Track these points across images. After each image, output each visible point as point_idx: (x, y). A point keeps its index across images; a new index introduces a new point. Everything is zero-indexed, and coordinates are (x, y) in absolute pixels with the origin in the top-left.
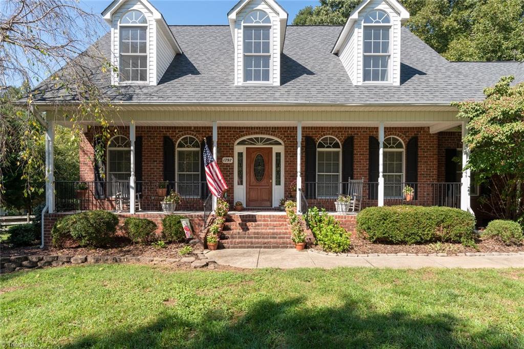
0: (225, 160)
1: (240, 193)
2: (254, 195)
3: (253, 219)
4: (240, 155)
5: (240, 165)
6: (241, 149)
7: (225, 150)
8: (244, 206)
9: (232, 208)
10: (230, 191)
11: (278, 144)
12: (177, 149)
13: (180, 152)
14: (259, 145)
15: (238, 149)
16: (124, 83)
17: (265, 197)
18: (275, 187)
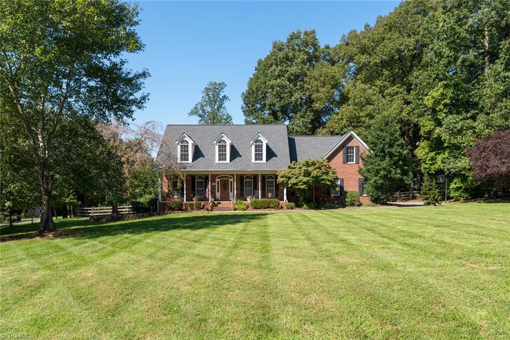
0: (213, 184)
1: (218, 195)
2: (223, 196)
3: (220, 203)
4: (218, 182)
5: (218, 186)
6: (219, 180)
7: (213, 181)
8: (220, 199)
9: (215, 200)
10: (215, 195)
11: (231, 178)
12: (196, 180)
13: (197, 181)
14: (225, 179)
15: (217, 180)
16: (182, 162)
17: (227, 196)
18: (230, 193)
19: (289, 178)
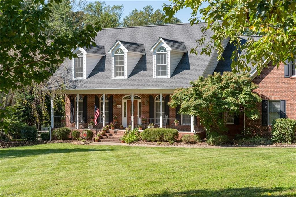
0: (118, 106)
5: (125, 109)
11: (140, 98)
15: (124, 101)
16: (76, 79)
18: (139, 119)
19: (181, 100)
